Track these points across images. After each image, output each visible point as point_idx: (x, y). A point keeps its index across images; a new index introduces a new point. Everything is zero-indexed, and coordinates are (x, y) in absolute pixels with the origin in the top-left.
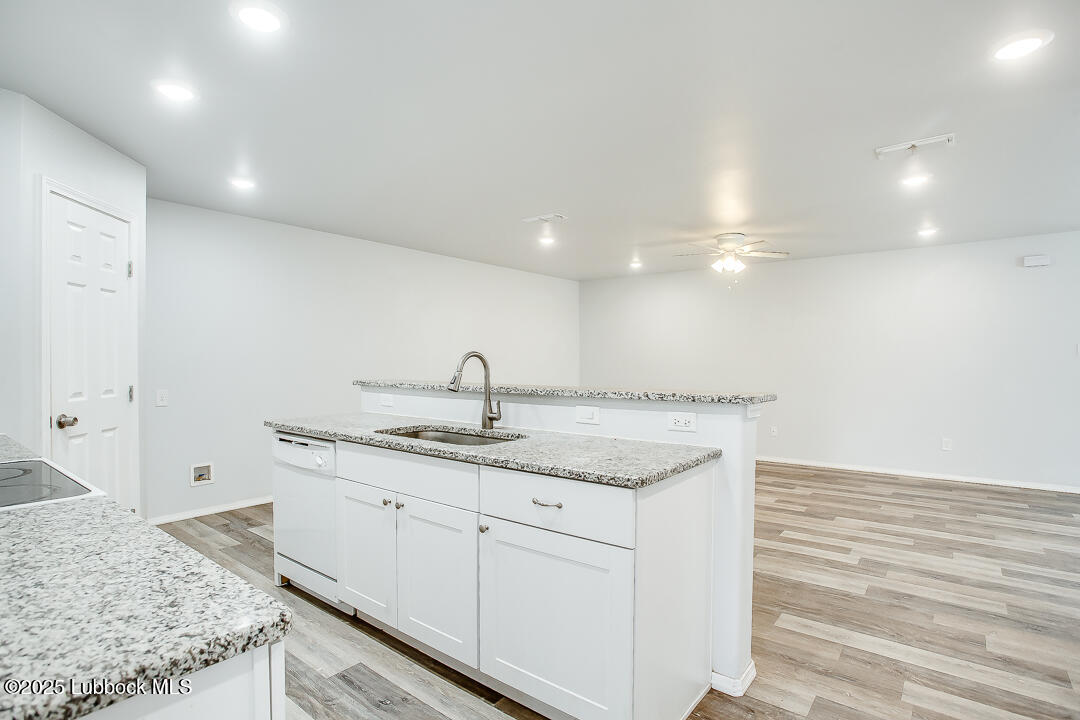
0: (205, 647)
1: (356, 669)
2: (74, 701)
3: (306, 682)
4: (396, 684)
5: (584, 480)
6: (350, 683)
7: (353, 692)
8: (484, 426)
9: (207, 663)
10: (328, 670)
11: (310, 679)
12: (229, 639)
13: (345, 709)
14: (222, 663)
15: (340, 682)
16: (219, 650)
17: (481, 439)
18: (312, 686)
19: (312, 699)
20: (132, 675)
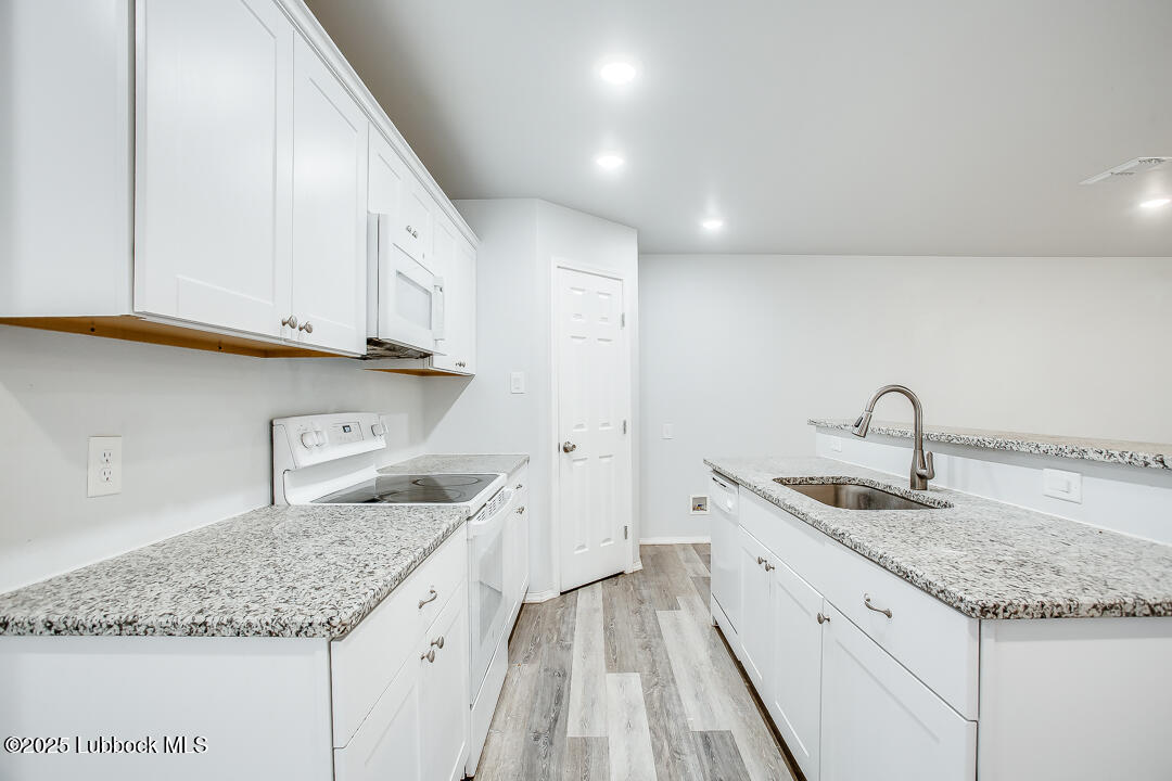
0: (270, 622)
1: (722, 735)
2: (194, 624)
3: (672, 726)
4: (749, 770)
5: (911, 583)
6: (707, 745)
7: (704, 757)
8: (913, 486)
9: (271, 634)
10: (697, 724)
11: (677, 724)
12: (287, 622)
13: (685, 769)
14: (281, 638)
15: (700, 741)
16: (278, 627)
17: (907, 503)
18: (673, 733)
19: (665, 744)
20: (225, 622)
